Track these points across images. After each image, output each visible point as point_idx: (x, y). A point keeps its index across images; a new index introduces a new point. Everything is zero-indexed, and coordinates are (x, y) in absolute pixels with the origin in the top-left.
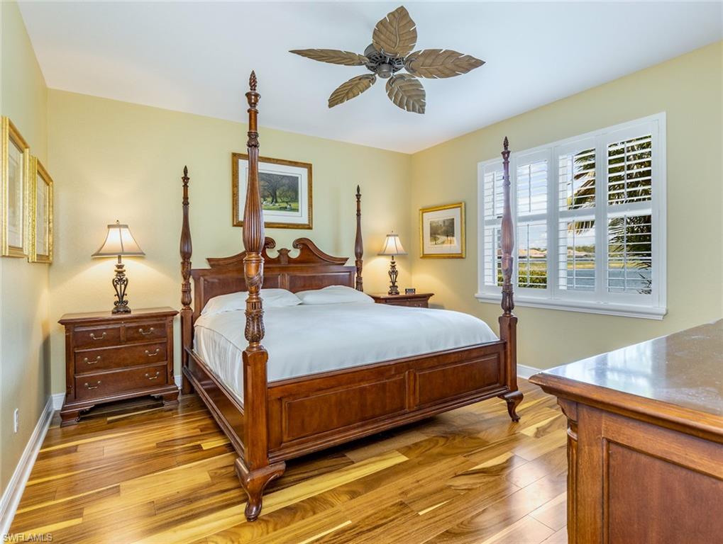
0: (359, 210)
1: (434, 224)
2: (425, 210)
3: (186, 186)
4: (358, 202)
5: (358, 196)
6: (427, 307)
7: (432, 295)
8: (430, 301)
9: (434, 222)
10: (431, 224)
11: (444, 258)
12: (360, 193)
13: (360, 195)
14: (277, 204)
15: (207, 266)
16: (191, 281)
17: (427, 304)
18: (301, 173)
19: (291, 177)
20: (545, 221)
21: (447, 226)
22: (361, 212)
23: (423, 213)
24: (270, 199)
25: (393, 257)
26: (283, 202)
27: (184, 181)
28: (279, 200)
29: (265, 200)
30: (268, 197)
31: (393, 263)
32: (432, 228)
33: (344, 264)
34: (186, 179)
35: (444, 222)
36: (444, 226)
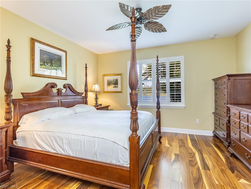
0: (86, 73)
1: (109, 81)
2: (104, 75)
3: (9, 51)
4: (86, 70)
5: (86, 68)
6: (108, 110)
7: (109, 106)
8: (109, 108)
9: (109, 80)
10: (107, 81)
11: (114, 93)
12: (87, 66)
13: (87, 67)
14: (53, 67)
15: (21, 97)
16: (12, 106)
17: (108, 109)
18: (63, 54)
19: (59, 55)
20: (151, 82)
21: (115, 81)
22: (87, 74)
23: (104, 76)
24: (49, 64)
25: (96, 92)
26: (55, 66)
27: (7, 47)
28: (54, 65)
29: (47, 64)
30: (49, 63)
31: (96, 94)
32: (108, 82)
33: (82, 95)
34: (9, 47)
35: (114, 80)
36: (114, 81)
